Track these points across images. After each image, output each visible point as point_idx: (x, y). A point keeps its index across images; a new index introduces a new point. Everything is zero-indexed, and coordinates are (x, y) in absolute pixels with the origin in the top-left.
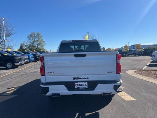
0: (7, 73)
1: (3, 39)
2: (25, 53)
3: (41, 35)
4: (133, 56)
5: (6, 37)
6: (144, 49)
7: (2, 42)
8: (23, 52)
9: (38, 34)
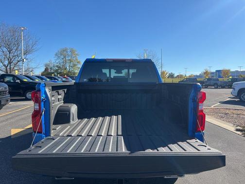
0: (27, 105)
1: (20, 58)
2: (51, 78)
3: (76, 53)
4: (213, 87)
5: (24, 54)
6: (231, 77)
7: (19, 61)
8: (48, 78)
9: (72, 51)
